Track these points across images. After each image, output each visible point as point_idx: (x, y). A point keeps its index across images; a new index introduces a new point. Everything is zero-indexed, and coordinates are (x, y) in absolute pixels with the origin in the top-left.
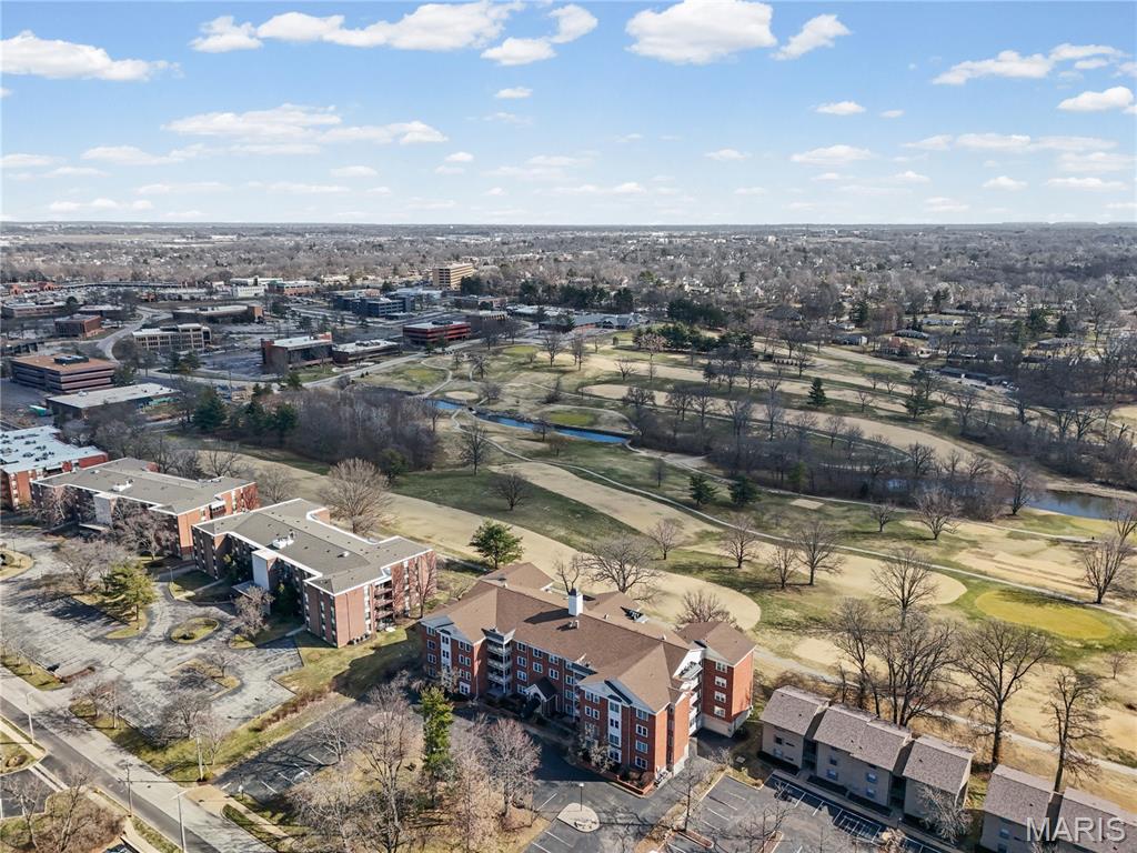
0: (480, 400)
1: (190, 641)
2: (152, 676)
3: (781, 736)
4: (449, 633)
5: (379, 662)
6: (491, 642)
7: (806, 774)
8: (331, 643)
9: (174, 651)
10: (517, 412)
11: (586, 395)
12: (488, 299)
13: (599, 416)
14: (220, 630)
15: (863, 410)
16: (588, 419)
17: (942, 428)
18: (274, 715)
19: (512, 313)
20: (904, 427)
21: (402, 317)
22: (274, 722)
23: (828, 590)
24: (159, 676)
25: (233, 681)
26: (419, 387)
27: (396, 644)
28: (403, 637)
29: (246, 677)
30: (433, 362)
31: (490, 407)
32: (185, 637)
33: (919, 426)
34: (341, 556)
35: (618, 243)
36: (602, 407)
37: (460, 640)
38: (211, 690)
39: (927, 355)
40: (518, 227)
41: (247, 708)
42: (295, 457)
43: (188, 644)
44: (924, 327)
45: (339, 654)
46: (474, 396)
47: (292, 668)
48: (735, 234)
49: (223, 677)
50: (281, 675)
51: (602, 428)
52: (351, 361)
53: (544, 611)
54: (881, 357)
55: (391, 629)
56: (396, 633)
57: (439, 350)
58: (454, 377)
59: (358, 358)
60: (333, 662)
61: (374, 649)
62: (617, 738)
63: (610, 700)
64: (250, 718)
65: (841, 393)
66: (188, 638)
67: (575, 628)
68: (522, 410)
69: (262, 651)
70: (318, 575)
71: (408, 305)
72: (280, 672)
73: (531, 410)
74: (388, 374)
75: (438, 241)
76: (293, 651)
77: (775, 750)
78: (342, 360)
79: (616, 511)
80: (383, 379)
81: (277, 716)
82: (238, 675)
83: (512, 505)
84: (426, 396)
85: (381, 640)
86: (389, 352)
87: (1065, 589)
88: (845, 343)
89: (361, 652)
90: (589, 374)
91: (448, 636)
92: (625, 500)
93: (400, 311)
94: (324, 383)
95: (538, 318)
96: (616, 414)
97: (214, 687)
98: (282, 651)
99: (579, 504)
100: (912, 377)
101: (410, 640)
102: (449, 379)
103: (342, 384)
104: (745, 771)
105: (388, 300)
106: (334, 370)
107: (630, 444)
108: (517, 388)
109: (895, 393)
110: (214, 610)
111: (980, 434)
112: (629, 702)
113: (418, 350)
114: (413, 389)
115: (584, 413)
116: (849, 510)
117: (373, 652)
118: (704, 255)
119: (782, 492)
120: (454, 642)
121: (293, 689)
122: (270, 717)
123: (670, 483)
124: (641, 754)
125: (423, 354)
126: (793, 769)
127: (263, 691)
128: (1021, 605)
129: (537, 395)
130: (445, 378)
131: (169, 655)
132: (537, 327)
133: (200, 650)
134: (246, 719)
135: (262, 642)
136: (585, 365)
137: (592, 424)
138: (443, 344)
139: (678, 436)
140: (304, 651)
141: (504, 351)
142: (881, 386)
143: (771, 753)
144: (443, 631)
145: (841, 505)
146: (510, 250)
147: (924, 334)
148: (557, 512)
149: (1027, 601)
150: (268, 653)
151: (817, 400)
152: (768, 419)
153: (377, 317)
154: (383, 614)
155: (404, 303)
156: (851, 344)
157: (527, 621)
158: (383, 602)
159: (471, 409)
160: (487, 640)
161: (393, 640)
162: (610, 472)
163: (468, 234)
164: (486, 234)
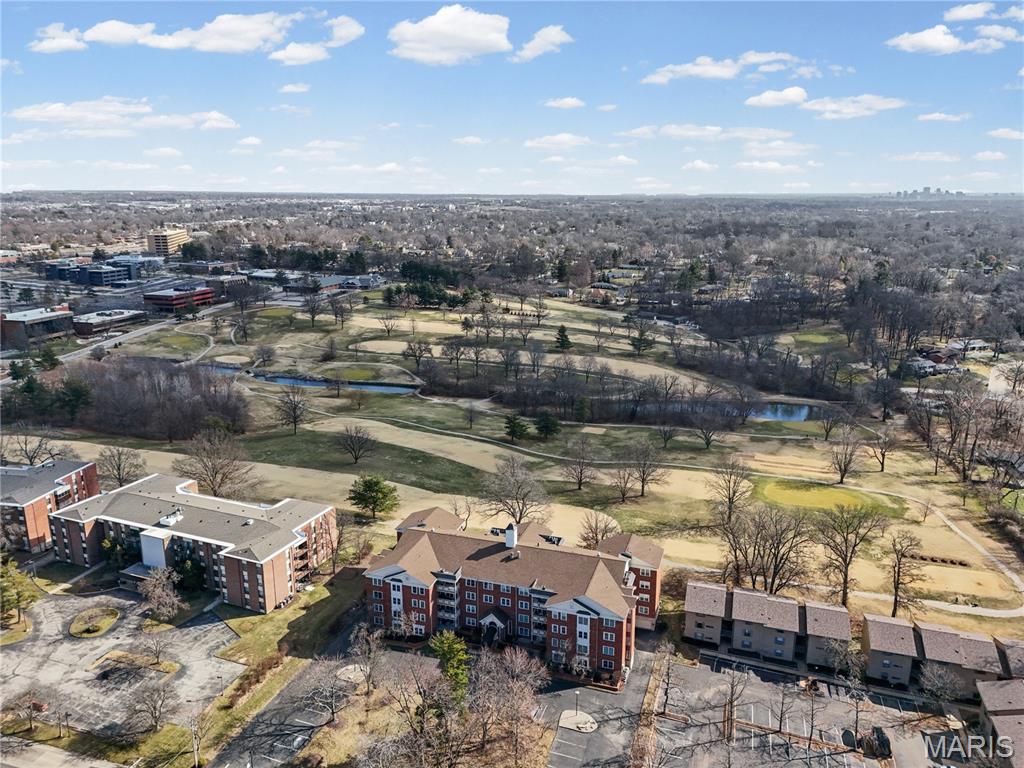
0: (253, 363)
1: (96, 634)
2: (73, 676)
3: (701, 620)
4: (400, 581)
5: (316, 620)
6: (442, 584)
7: (724, 648)
8: (259, 609)
9: (82, 647)
10: (296, 372)
11: (361, 351)
12: (218, 264)
13: (380, 370)
14: (124, 618)
15: (599, 350)
16: (370, 374)
17: (661, 359)
18: (237, 689)
19: (251, 278)
20: (635, 361)
21: (131, 285)
22: (240, 696)
23: (659, 499)
24: (80, 674)
25: (171, 665)
26: (185, 355)
27: (322, 600)
28: (326, 594)
29: (183, 659)
30: (187, 328)
31: (268, 369)
32: (88, 631)
33: (644, 360)
34: (246, 524)
35: (315, 209)
36: (378, 362)
37: (412, 586)
38: (151, 678)
39: (622, 303)
40: (204, 193)
41: (203, 688)
42: (91, 434)
43: (95, 638)
44: (611, 280)
45: (271, 619)
46: (246, 359)
47: (228, 641)
48: (420, 202)
49: (158, 663)
50: (220, 651)
51: (386, 381)
52: (96, 332)
53: (481, 547)
54: (587, 306)
55: (310, 588)
56: (318, 592)
57: (190, 316)
58: (216, 342)
59: (103, 328)
60: (271, 627)
61: (303, 609)
62: (586, 647)
63: (579, 615)
64: (214, 698)
65: (576, 337)
66: (94, 631)
67: (517, 558)
68: (302, 368)
69: (186, 631)
70: (231, 546)
71: (134, 272)
72: (218, 647)
73: (310, 369)
74: (143, 343)
75: (122, 208)
76: (221, 626)
77: (696, 634)
78: (85, 330)
79: (450, 453)
80: (139, 348)
81: (241, 690)
82: (174, 658)
83: (356, 459)
84: (193, 362)
85: (304, 600)
86: (135, 321)
87: (816, 476)
88: (556, 296)
89: (292, 613)
90: (352, 332)
91: (400, 584)
92: (452, 443)
93: (125, 279)
94: (76, 357)
95: (280, 280)
96: (395, 367)
97: (153, 674)
98: (209, 627)
99: (414, 451)
100: (623, 321)
101: (333, 595)
102: (212, 345)
103: (98, 355)
104: (680, 655)
105: (111, 268)
106: (79, 341)
107: (420, 393)
108: (287, 349)
109: (616, 335)
110: (103, 598)
111: (691, 363)
112: (598, 614)
113: (166, 317)
114: (179, 356)
115: (363, 368)
116: (629, 432)
117: (304, 612)
118: (403, 221)
119: (569, 423)
120: (406, 589)
121: (242, 661)
122: (233, 692)
123: (479, 424)
124: (609, 657)
125: (174, 320)
126: (713, 646)
127: (210, 668)
128: (795, 491)
129: (310, 354)
130: (207, 344)
131: (80, 652)
132: (281, 289)
133: (111, 642)
134: (208, 699)
135: (182, 622)
136: (348, 324)
137: (375, 377)
138: (194, 310)
139: (461, 382)
140: (233, 623)
141: (259, 314)
142: (604, 329)
143: (693, 637)
144: (393, 580)
145: (620, 429)
146: (212, 216)
147: (614, 286)
148: (398, 460)
149: (797, 488)
150: (194, 631)
151: (563, 344)
152: (531, 363)
153: (102, 286)
154: (301, 575)
155: (129, 270)
156: (560, 296)
157: (468, 559)
158: (301, 563)
159: (248, 372)
160: (438, 583)
161: (317, 598)
162: (420, 420)
163: (151, 200)
164: (173, 201)
